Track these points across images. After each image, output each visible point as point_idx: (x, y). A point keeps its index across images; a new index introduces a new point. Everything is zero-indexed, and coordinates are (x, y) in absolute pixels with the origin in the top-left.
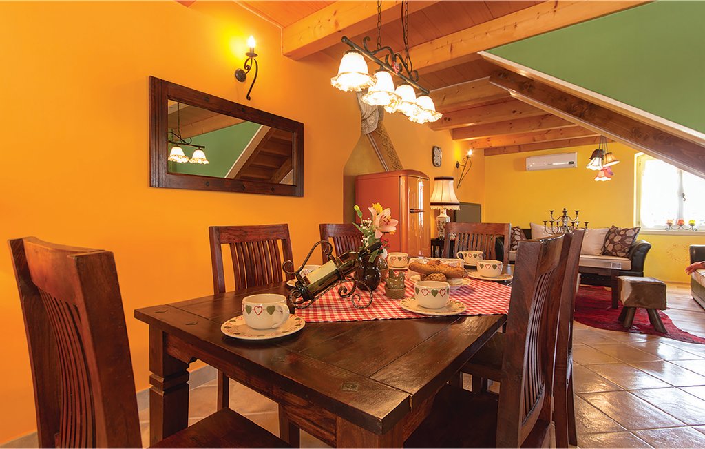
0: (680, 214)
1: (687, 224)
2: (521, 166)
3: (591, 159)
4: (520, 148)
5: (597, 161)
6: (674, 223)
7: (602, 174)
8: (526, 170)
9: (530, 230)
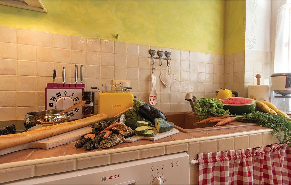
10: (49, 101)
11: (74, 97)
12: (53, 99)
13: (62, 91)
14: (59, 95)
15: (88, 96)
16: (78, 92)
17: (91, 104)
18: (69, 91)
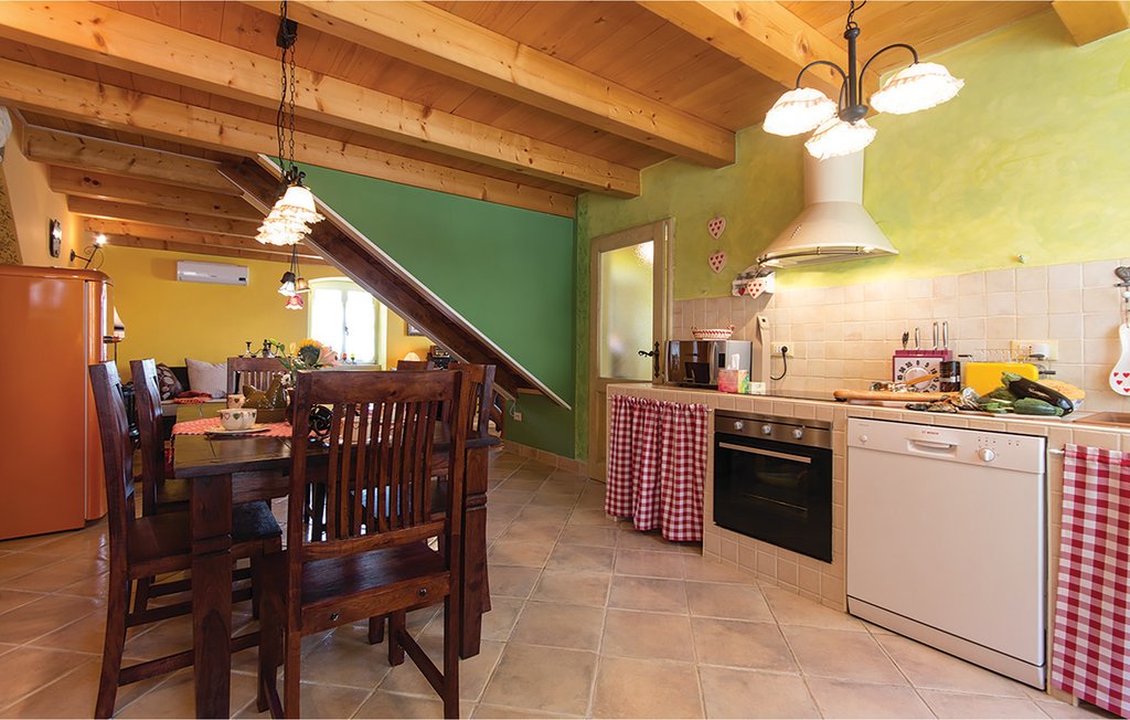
0: (344, 349)
1: (349, 358)
2: (170, 271)
3: (283, 282)
4: (165, 245)
5: (289, 286)
6: (339, 357)
7: (294, 301)
8: (175, 279)
9: (186, 369)
10: (898, 373)
11: (930, 368)
12: (902, 370)
13: (913, 361)
14: (909, 365)
15: (949, 367)
16: (936, 362)
17: (953, 379)
18: (924, 361)
